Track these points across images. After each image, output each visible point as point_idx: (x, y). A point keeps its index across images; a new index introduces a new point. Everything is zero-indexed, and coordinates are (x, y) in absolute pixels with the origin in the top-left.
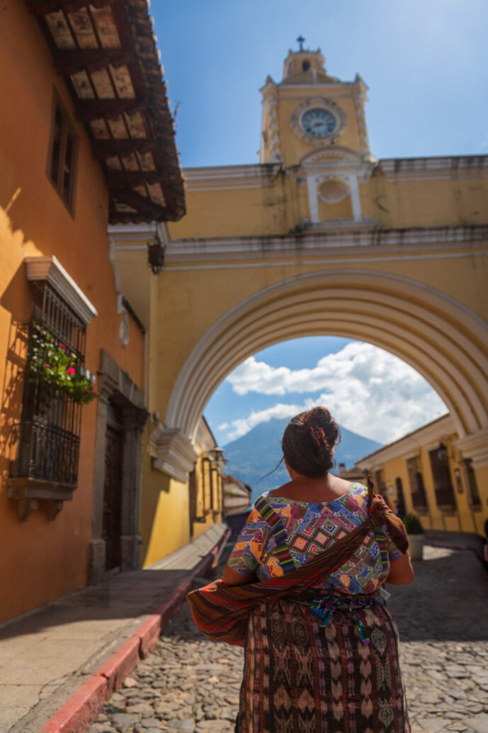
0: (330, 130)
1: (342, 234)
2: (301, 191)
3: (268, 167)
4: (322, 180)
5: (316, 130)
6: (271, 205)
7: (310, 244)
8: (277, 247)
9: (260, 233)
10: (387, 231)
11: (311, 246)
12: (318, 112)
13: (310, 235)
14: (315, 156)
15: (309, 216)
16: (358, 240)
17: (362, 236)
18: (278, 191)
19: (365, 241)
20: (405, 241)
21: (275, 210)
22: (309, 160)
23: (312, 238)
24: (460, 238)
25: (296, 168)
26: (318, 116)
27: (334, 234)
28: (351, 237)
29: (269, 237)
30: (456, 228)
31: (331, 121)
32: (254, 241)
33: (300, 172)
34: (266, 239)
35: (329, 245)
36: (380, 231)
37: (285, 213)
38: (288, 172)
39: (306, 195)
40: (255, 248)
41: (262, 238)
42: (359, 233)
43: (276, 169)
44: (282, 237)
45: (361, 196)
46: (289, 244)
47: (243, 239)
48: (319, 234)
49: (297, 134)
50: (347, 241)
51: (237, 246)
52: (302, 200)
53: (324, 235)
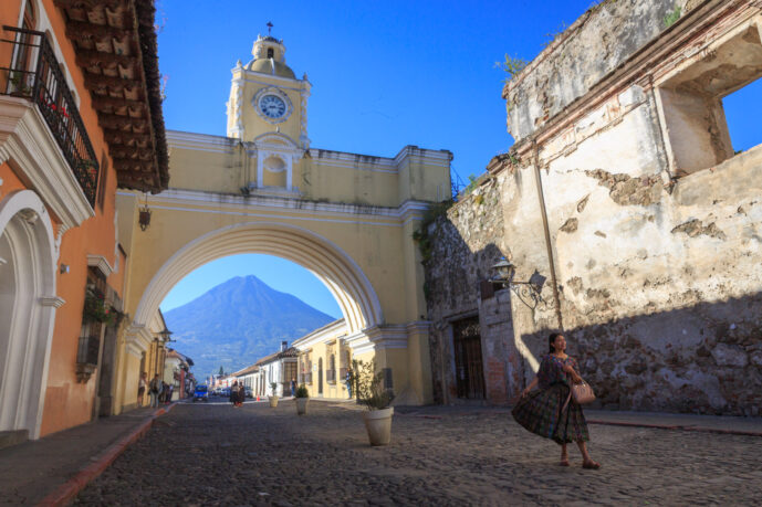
0: (281, 113)
1: (277, 198)
2: (253, 161)
3: (232, 140)
4: (268, 156)
5: (270, 110)
6: (230, 167)
7: (254, 202)
8: (231, 201)
9: (219, 190)
10: (306, 201)
12: (273, 98)
14: (265, 138)
15: (256, 181)
16: (287, 204)
17: (289, 201)
18: (236, 157)
19: (291, 204)
20: (318, 208)
21: (231, 172)
22: (261, 140)
23: (256, 199)
24: (352, 211)
25: (250, 144)
26: (273, 100)
27: (271, 198)
28: (283, 201)
29: (225, 194)
30: (350, 204)
31: (282, 107)
32: (214, 195)
33: (253, 148)
34: (223, 194)
35: (267, 204)
36: (302, 201)
37: (239, 175)
38: (245, 146)
39: (256, 165)
40: (215, 201)
41: (220, 194)
42: (287, 199)
43: (237, 142)
44: (235, 195)
45: (294, 171)
46: (239, 200)
47: (205, 192)
48: (261, 197)
49: (256, 113)
50: (280, 204)
51: (201, 197)
52: (252, 168)
53: (264, 197)
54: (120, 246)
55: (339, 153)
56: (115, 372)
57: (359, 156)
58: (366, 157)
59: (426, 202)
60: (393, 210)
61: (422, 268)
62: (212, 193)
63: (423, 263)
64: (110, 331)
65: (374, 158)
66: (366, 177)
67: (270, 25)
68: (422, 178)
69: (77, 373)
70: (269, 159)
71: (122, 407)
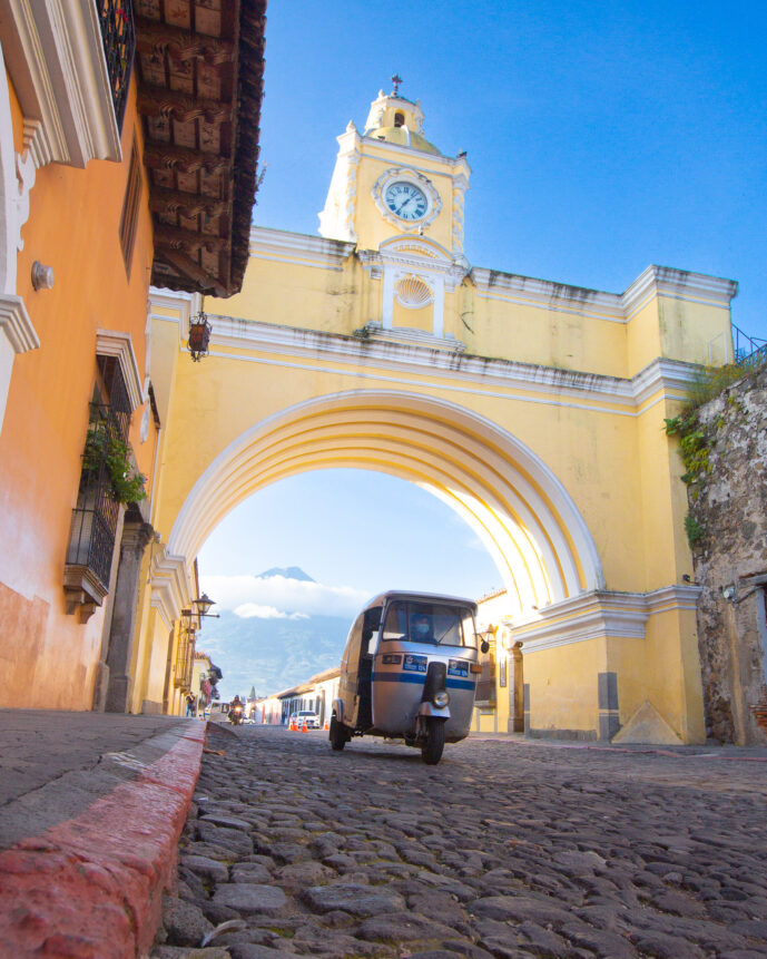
0: (420, 214)
1: (417, 349)
2: (375, 284)
3: (340, 244)
4: (403, 277)
5: (401, 207)
6: (335, 294)
7: (377, 352)
8: (337, 349)
9: (318, 329)
10: (470, 357)
11: (379, 356)
12: (407, 186)
13: (379, 343)
14: (398, 244)
15: (380, 319)
16: (435, 360)
17: (439, 356)
18: (346, 278)
19: (443, 361)
20: (488, 372)
21: (338, 301)
22: (388, 248)
23: (381, 347)
24: (549, 381)
25: (372, 254)
26: (406, 191)
27: (406, 348)
28: (429, 355)
29: (329, 335)
30: (546, 369)
31: (421, 202)
32: (308, 336)
33: (375, 263)
34: (326, 336)
35: (400, 359)
36: (461, 356)
37: (351, 308)
38: (362, 257)
39: (380, 292)
40: (310, 345)
41: (320, 335)
42: (437, 352)
43: (348, 249)
44: (345, 338)
45: (446, 307)
46: (353, 348)
47: (295, 330)
48: (391, 344)
49: (379, 209)
50: (423, 360)
51: (289, 339)
52: (374, 295)
53: (397, 346)
54: (151, 391)
55: (524, 278)
56: (134, 628)
57: (559, 286)
58: (573, 289)
59: (691, 366)
60: (621, 384)
61: (683, 487)
62: (306, 332)
63: (685, 479)
64: (127, 555)
65: (586, 292)
66: (570, 326)
67: (396, 80)
68: (680, 324)
69: (67, 590)
70: (403, 282)
71: (144, 702)
